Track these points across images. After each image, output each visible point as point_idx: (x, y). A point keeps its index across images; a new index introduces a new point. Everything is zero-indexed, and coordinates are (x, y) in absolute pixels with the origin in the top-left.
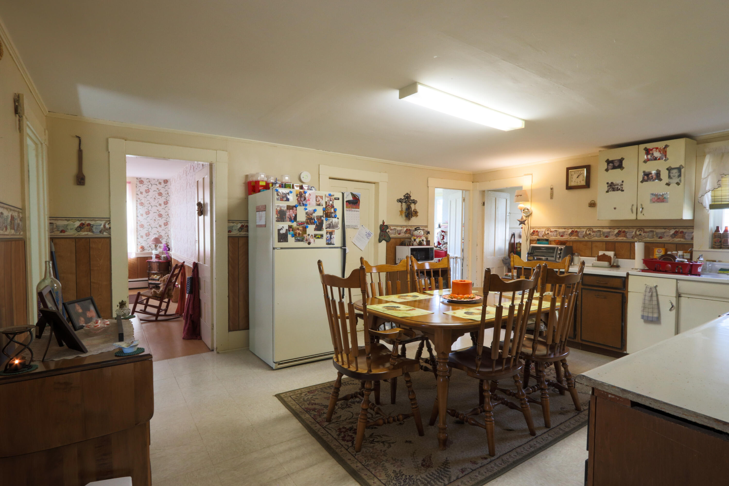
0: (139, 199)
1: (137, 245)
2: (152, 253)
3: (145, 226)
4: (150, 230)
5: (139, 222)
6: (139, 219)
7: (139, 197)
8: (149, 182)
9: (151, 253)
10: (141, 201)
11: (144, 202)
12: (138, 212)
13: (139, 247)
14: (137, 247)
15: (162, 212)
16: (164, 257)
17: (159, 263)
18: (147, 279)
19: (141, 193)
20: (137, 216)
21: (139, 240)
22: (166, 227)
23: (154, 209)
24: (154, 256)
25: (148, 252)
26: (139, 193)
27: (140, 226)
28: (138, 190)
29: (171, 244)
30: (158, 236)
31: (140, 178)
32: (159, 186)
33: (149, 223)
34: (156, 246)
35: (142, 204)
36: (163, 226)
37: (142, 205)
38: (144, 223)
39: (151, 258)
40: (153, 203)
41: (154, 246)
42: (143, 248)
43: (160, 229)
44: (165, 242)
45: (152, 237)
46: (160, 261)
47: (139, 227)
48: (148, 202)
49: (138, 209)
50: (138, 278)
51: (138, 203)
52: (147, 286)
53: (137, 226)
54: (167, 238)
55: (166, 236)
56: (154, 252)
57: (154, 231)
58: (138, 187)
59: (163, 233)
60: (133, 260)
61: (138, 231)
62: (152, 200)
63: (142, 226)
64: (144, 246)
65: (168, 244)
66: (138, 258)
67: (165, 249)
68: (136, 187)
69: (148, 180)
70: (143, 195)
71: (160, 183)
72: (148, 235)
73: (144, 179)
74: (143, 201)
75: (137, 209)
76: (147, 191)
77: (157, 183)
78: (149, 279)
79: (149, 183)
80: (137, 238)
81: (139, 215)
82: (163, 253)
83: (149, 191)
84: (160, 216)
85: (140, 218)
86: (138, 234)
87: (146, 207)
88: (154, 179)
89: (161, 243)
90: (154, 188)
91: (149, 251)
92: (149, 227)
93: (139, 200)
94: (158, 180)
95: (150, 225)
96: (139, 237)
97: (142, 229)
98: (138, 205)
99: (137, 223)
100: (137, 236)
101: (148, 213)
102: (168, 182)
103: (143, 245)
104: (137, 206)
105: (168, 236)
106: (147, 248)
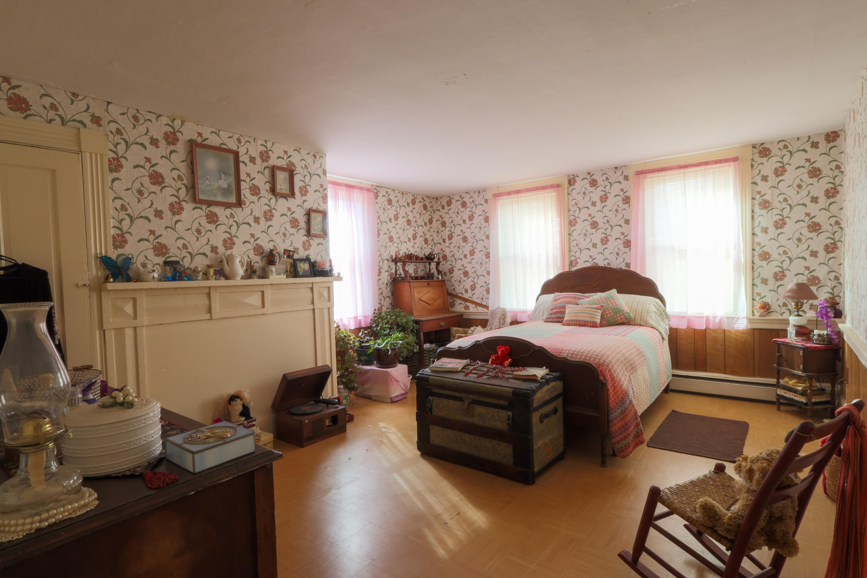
0: (759, 193)
1: (753, 299)
2: (788, 320)
3: (774, 255)
4: (786, 265)
5: (757, 248)
6: (757, 240)
7: (758, 188)
8: (785, 147)
9: (787, 322)
10: (764, 198)
11: (770, 200)
12: (756, 223)
13: (758, 305)
14: (753, 306)
15: (821, 218)
16: (819, 335)
17: (806, 350)
18: (773, 381)
19: (765, 179)
20: (753, 234)
21: (757, 290)
22: (832, 255)
23: (798, 213)
24: (791, 331)
25: (780, 317)
26: (758, 180)
27: (760, 255)
28: (756, 172)
29: (844, 302)
30: (808, 280)
31: (762, 144)
32: (813, 154)
33: (782, 249)
34: (799, 307)
35: (766, 205)
36: (822, 253)
37: (766, 208)
38: (772, 248)
39: (784, 333)
40: (795, 199)
41: (793, 304)
42: (766, 308)
43: (812, 262)
44: (828, 296)
45: (790, 283)
46: (809, 345)
47: (757, 260)
48: (781, 198)
49: (756, 216)
50: (754, 376)
51: (757, 202)
52: (774, 399)
53: (753, 256)
54: (835, 283)
55: (832, 278)
56: (793, 320)
57: (798, 266)
58: (756, 165)
59: (821, 273)
60: (743, 333)
61: (755, 269)
62: (791, 193)
63: (765, 256)
64: (770, 303)
65: (837, 299)
66: (754, 329)
67: (823, 314)
68: (752, 166)
69: (781, 145)
70: (769, 184)
71: (815, 145)
72: (780, 276)
73: (772, 143)
74: (767, 198)
75: (753, 217)
76: (780, 172)
77: (807, 147)
78: (778, 385)
79: (784, 152)
80: (753, 285)
81: (758, 231)
82: (817, 324)
83: (785, 224)
84: (815, 227)
85: (761, 238)
86: (756, 274)
87: (775, 211)
88: (798, 139)
89: (815, 298)
90: (799, 159)
91: (782, 315)
92: (784, 257)
93: (757, 197)
94: (809, 137)
95: (785, 252)
96: (758, 282)
97: (764, 263)
98: (757, 209)
99: (753, 250)
100: (753, 280)
101: (780, 224)
102: (838, 136)
103: (768, 300)
104: (753, 211)
105: (837, 278)
106: (778, 309)
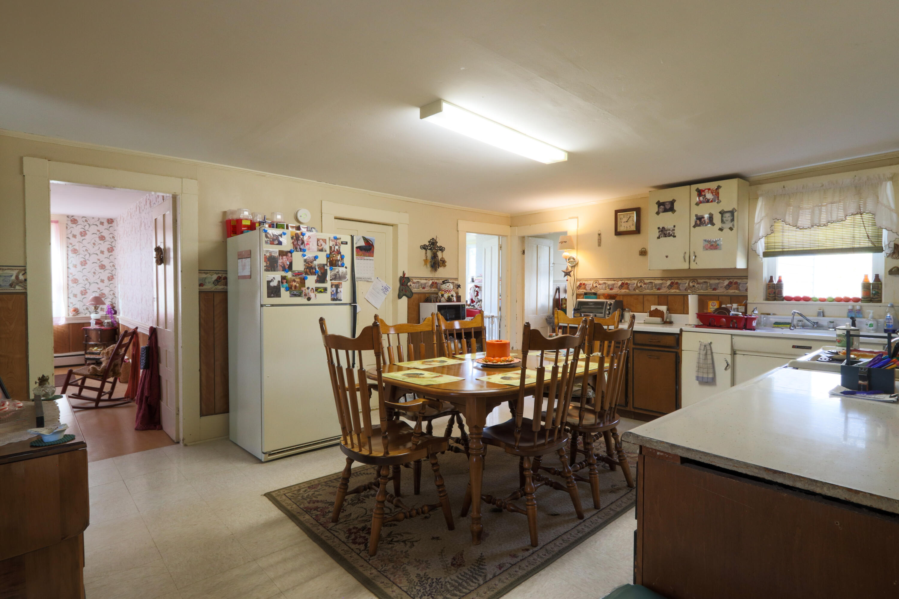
0: (71, 244)
1: (68, 306)
2: (90, 317)
3: (81, 281)
4: (87, 286)
5: (70, 276)
6: (70, 271)
7: (70, 241)
8: (86, 221)
9: (90, 318)
10: (74, 247)
11: (78, 249)
12: (70, 261)
13: (71, 309)
14: (68, 310)
15: (106, 262)
16: (108, 323)
17: (101, 330)
18: (83, 353)
19: (74, 236)
20: (68, 268)
21: (70, 301)
22: (111, 282)
23: (94, 258)
24: (93, 322)
25: (84, 316)
26: (70, 236)
27: (72, 280)
28: (69, 231)
29: (118, 305)
30: (100, 295)
31: (73, 216)
32: (100, 227)
33: (85, 277)
34: (96, 308)
35: (75, 251)
36: (106, 281)
37: (75, 253)
38: (78, 276)
39: (89, 324)
40: (92, 250)
41: (93, 307)
42: (76, 311)
43: (101, 285)
44: (110, 303)
45: (91, 296)
46: (103, 328)
47: (70, 283)
48: (84, 249)
49: (69, 257)
50: (69, 352)
51: (70, 249)
52: (83, 362)
53: (68, 281)
54: (113, 296)
55: (112, 294)
56: (94, 316)
57: (94, 287)
58: (69, 227)
59: (106, 291)
60: (62, 327)
61: (69, 288)
62: (90, 246)
63: (75, 281)
64: (79, 308)
65: (114, 305)
66: (69, 324)
67: (109, 312)
68: (67, 228)
69: (84, 219)
70: (77, 240)
71: (102, 223)
72: (84, 293)
73: (78, 217)
74: (76, 247)
75: (67, 258)
76: (83, 234)
77: (98, 223)
78: (86, 353)
79: (86, 223)
80: (68, 298)
81: (71, 266)
82: (106, 318)
83: (86, 234)
84: (102, 267)
85: (72, 270)
86: (70, 291)
87: (81, 256)
88: (93, 218)
89: (104, 304)
90: (93, 229)
91: (85, 314)
92: (86, 282)
93: (70, 246)
94: (99, 219)
95: (87, 279)
96: (71, 296)
97: (75, 285)
98: (70, 253)
99: (68, 277)
100: (68, 294)
101: (84, 263)
102: (113, 221)
103: (77, 306)
104: (67, 254)
105: (114, 294)
106: (83, 311)
